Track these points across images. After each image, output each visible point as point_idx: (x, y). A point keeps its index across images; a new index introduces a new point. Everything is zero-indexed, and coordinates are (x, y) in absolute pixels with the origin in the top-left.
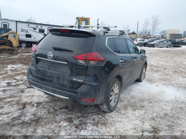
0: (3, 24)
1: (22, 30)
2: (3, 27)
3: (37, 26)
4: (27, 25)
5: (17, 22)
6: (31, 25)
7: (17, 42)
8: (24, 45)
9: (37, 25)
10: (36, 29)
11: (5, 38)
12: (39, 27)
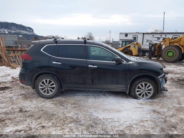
0: (134, 36)
1: (147, 41)
2: (133, 40)
3: (161, 36)
4: (151, 35)
5: (144, 34)
6: (155, 36)
7: (136, 51)
8: (147, 54)
9: (161, 34)
10: (159, 39)
11: (129, 48)
12: (164, 36)
